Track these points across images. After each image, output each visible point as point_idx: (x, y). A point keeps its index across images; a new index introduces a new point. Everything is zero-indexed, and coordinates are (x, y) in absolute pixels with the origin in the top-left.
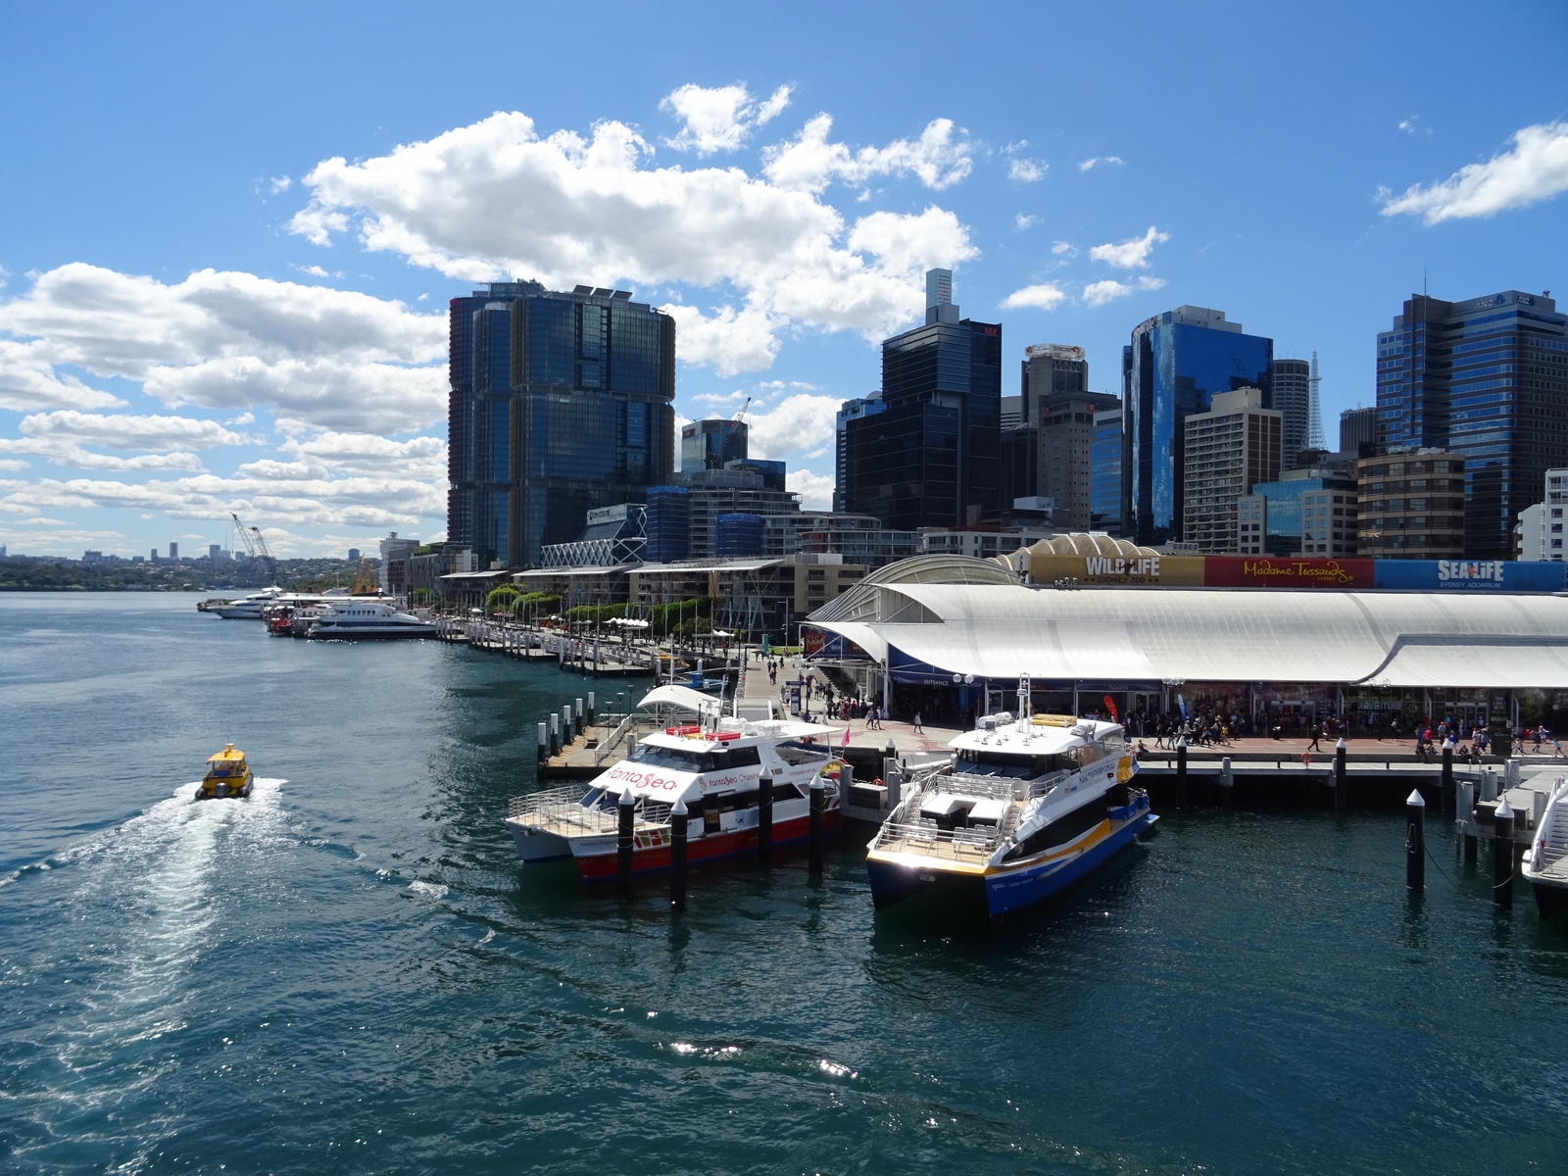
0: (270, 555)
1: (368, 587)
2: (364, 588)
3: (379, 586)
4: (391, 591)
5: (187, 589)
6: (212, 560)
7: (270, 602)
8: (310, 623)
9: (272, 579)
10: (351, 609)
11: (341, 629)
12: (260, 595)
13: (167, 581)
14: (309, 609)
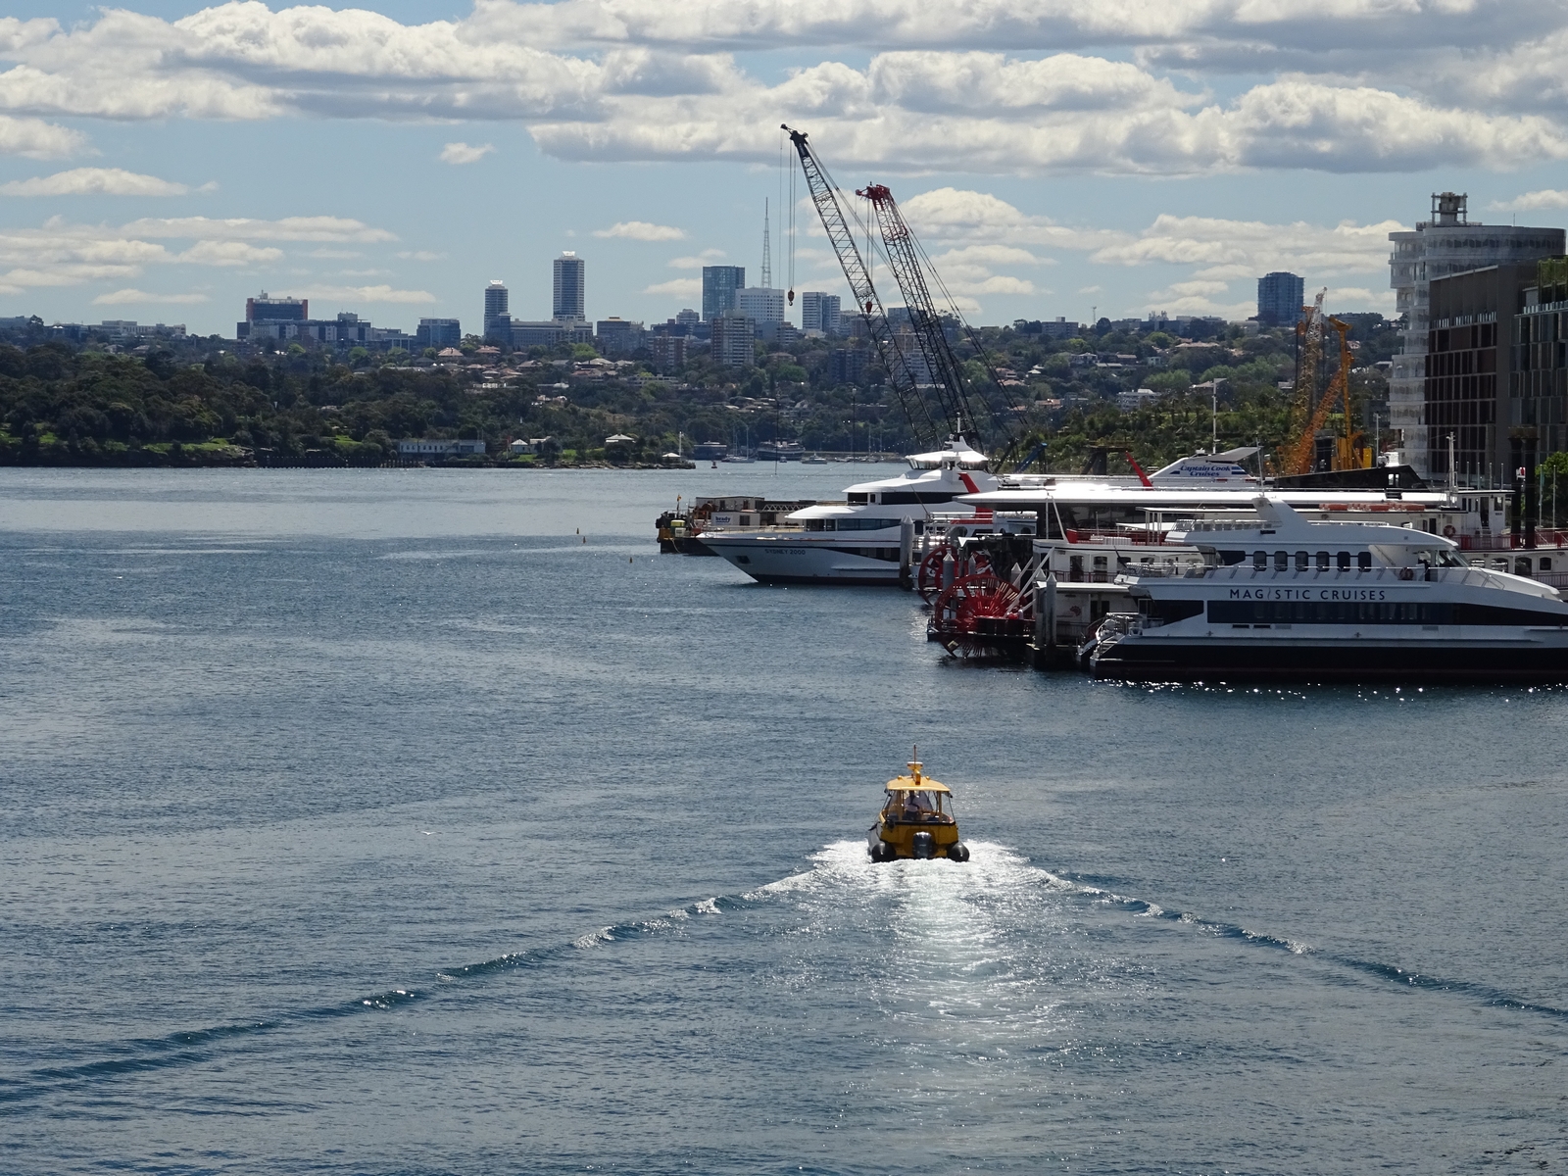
0: (940, 306)
1: (1342, 448)
2: (1324, 448)
3: (1391, 440)
4: (1438, 464)
5: (619, 457)
6: (713, 329)
7: (940, 514)
8: (1100, 604)
9: (948, 413)
10: (1270, 545)
11: (1224, 631)
12: (900, 482)
13: (547, 423)
14: (1100, 545)
